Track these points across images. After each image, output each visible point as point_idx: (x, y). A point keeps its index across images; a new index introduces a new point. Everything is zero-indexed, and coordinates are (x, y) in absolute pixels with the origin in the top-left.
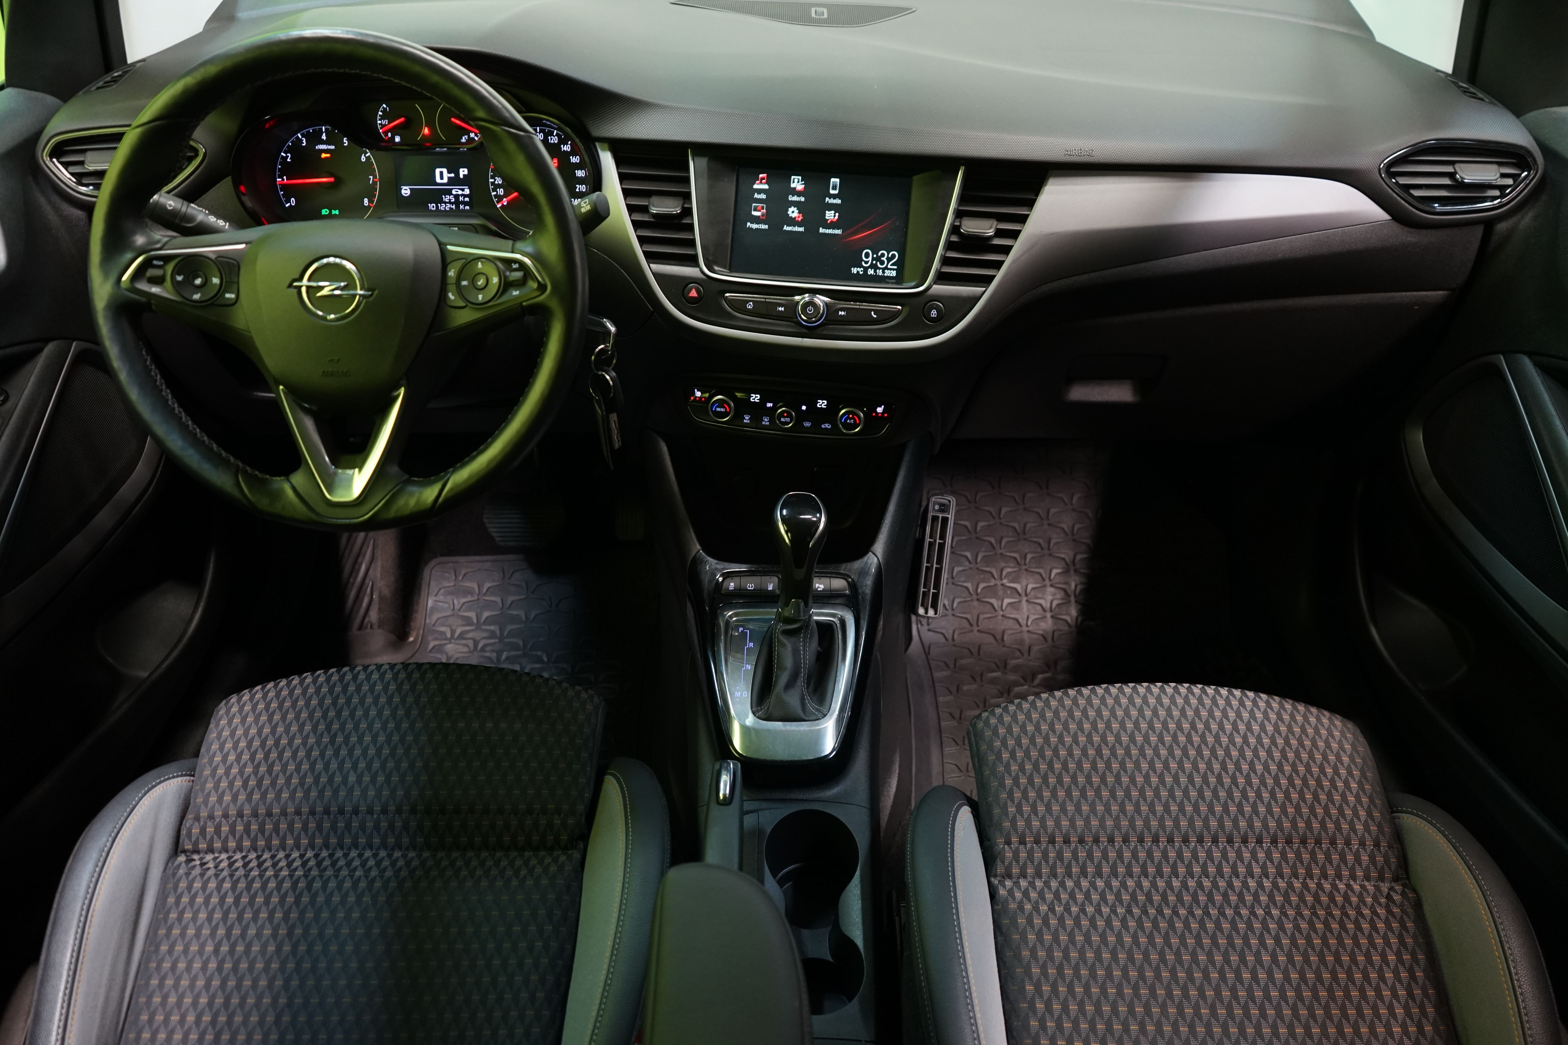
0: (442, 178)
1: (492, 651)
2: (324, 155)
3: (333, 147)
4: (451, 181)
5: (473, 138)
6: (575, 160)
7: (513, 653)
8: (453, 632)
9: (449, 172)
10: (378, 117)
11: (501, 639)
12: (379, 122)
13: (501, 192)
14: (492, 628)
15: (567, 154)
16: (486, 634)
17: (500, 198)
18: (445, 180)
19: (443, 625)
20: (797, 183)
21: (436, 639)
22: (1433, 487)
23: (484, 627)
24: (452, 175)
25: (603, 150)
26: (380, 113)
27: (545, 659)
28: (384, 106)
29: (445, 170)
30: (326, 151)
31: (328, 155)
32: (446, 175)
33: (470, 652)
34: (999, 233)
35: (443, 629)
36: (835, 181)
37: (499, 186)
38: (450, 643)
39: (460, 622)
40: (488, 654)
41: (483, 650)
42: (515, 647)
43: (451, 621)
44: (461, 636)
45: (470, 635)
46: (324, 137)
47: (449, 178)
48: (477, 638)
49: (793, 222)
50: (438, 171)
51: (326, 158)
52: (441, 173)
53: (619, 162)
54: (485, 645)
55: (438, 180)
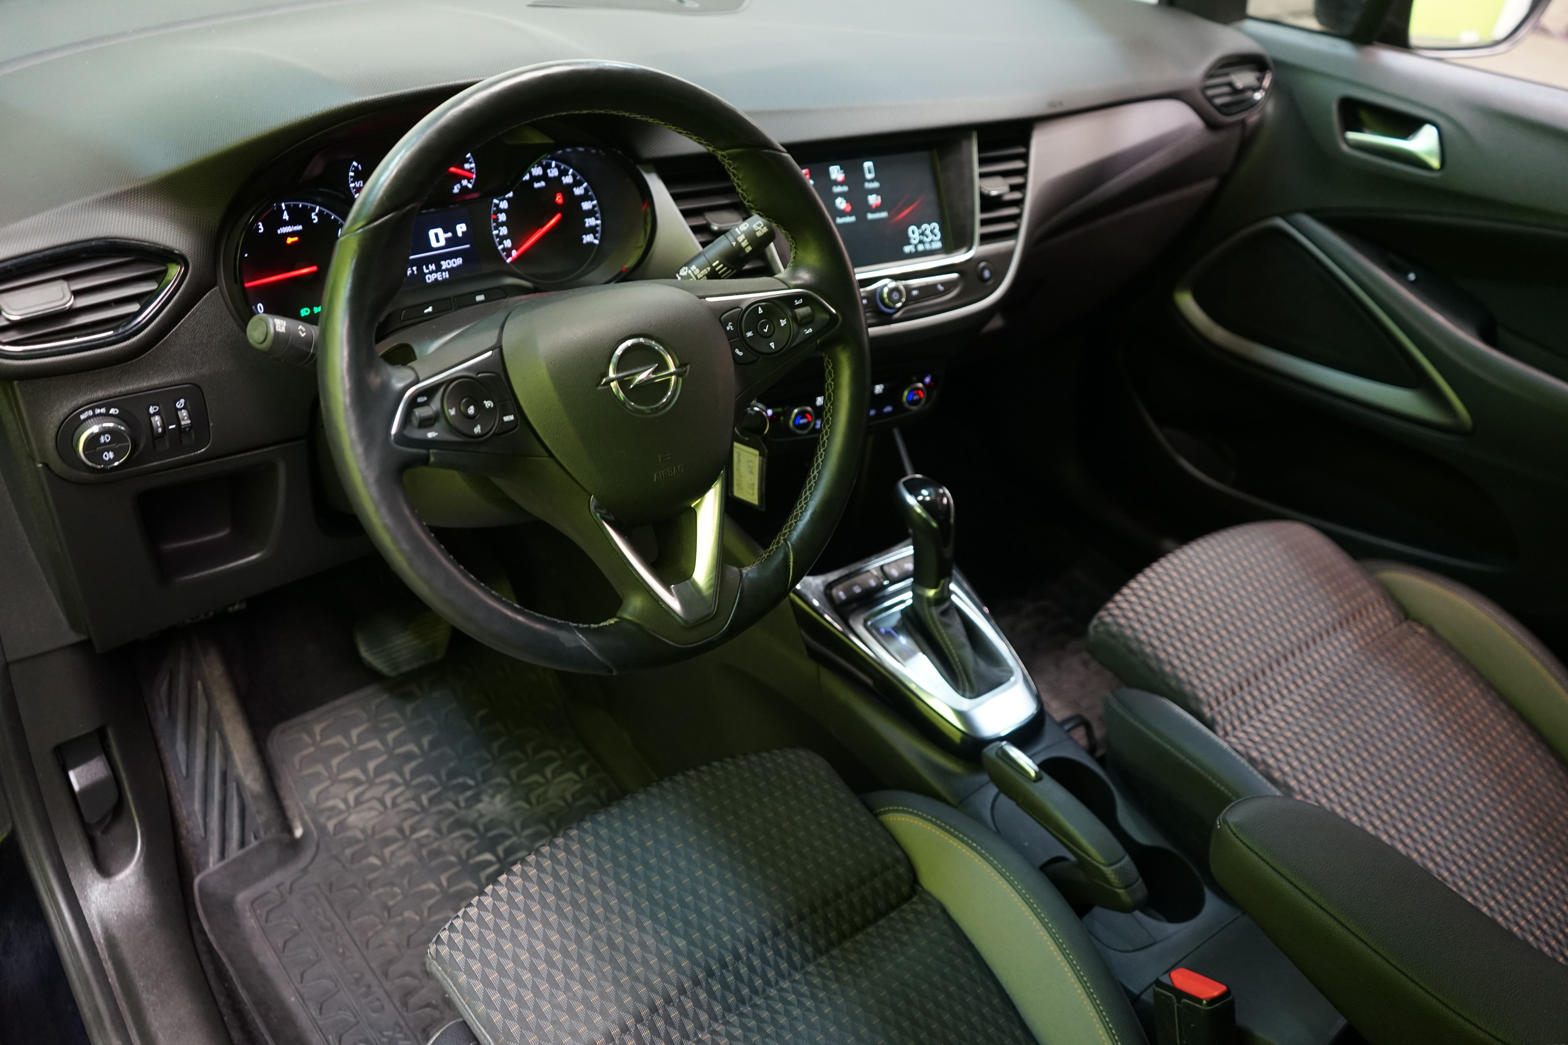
0: (438, 241)
1: (407, 800)
2: (290, 240)
3: (300, 228)
4: (450, 242)
5: (466, 187)
6: (578, 191)
7: (432, 792)
8: (345, 801)
9: (445, 232)
10: (351, 180)
11: (407, 784)
12: (352, 185)
13: (508, 243)
14: (388, 777)
15: (570, 187)
16: (384, 788)
17: (508, 251)
18: (442, 243)
19: (327, 799)
20: (836, 173)
21: (329, 818)
22: (1219, 334)
23: (378, 780)
24: (450, 235)
25: (648, 172)
26: (351, 174)
27: (471, 782)
28: (355, 164)
29: (439, 231)
30: (292, 234)
31: (296, 239)
32: (443, 236)
33: (381, 813)
34: (1013, 188)
35: (330, 803)
36: (868, 165)
37: (504, 238)
38: (350, 814)
39: (345, 787)
40: (405, 806)
41: (394, 805)
42: (430, 786)
43: (334, 790)
44: (358, 801)
45: (368, 795)
46: (286, 216)
47: (447, 239)
48: (379, 795)
49: (843, 214)
50: (432, 233)
51: (293, 243)
52: (436, 235)
53: (668, 182)
54: (394, 799)
55: (434, 244)
